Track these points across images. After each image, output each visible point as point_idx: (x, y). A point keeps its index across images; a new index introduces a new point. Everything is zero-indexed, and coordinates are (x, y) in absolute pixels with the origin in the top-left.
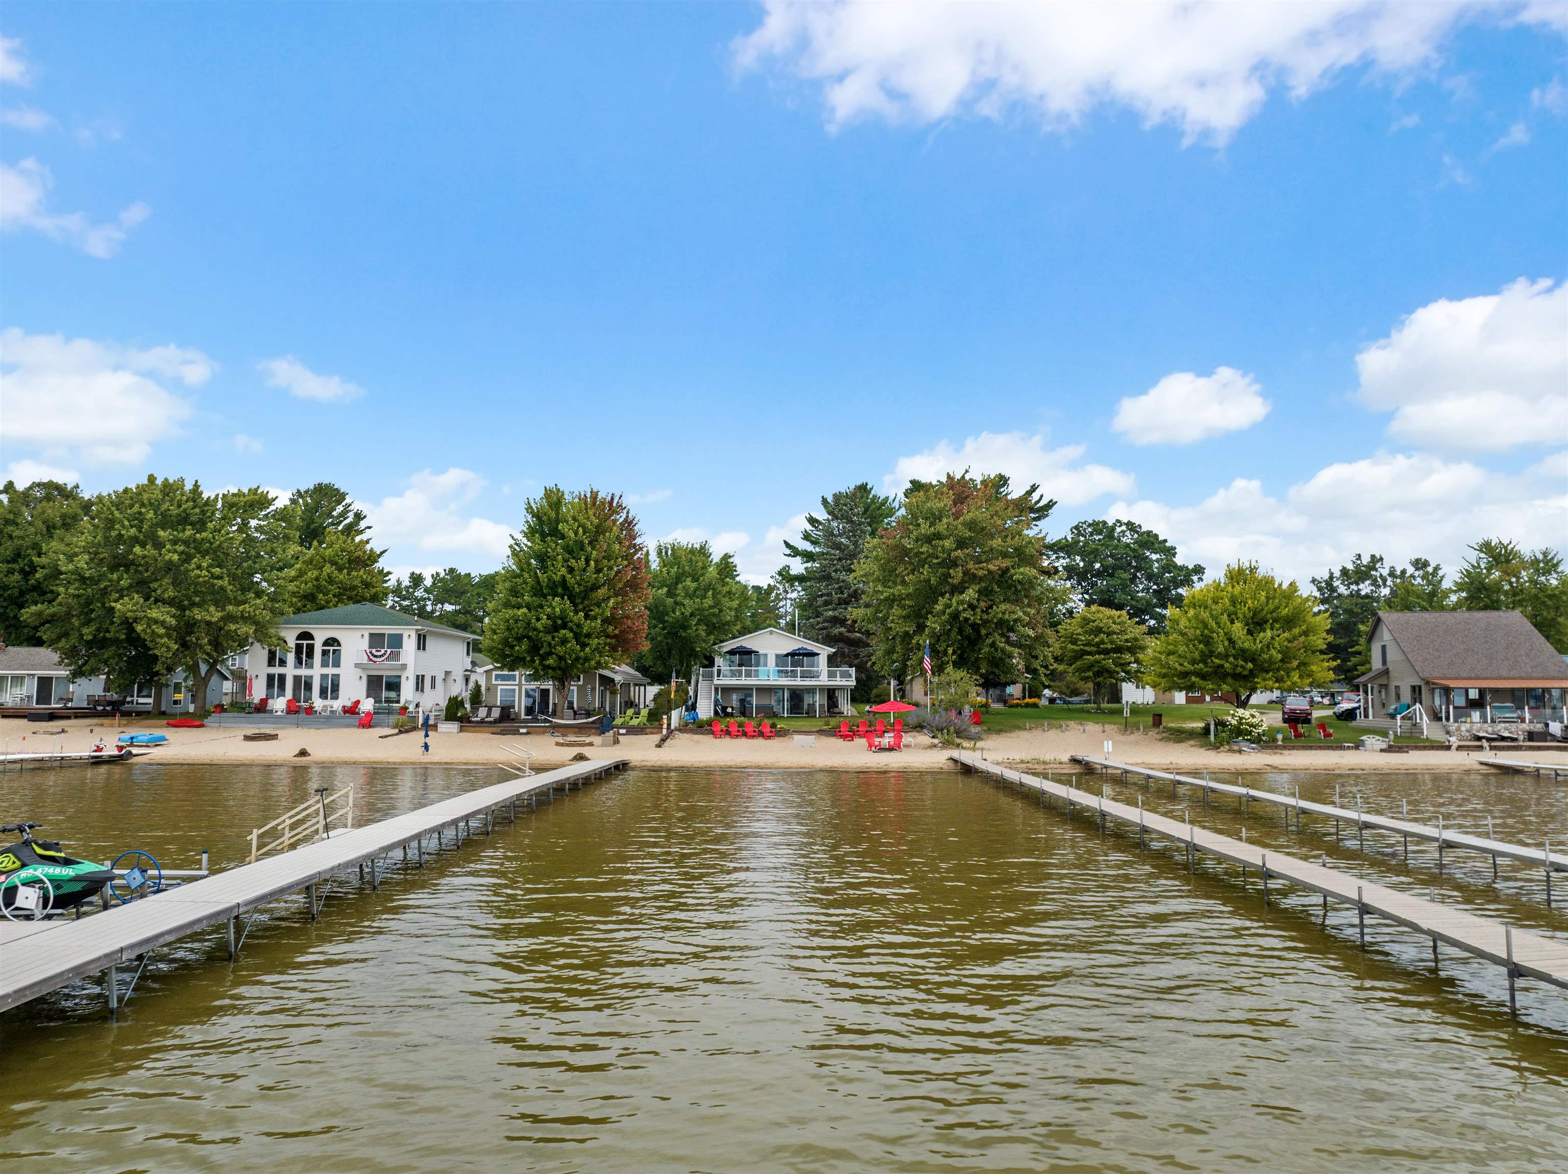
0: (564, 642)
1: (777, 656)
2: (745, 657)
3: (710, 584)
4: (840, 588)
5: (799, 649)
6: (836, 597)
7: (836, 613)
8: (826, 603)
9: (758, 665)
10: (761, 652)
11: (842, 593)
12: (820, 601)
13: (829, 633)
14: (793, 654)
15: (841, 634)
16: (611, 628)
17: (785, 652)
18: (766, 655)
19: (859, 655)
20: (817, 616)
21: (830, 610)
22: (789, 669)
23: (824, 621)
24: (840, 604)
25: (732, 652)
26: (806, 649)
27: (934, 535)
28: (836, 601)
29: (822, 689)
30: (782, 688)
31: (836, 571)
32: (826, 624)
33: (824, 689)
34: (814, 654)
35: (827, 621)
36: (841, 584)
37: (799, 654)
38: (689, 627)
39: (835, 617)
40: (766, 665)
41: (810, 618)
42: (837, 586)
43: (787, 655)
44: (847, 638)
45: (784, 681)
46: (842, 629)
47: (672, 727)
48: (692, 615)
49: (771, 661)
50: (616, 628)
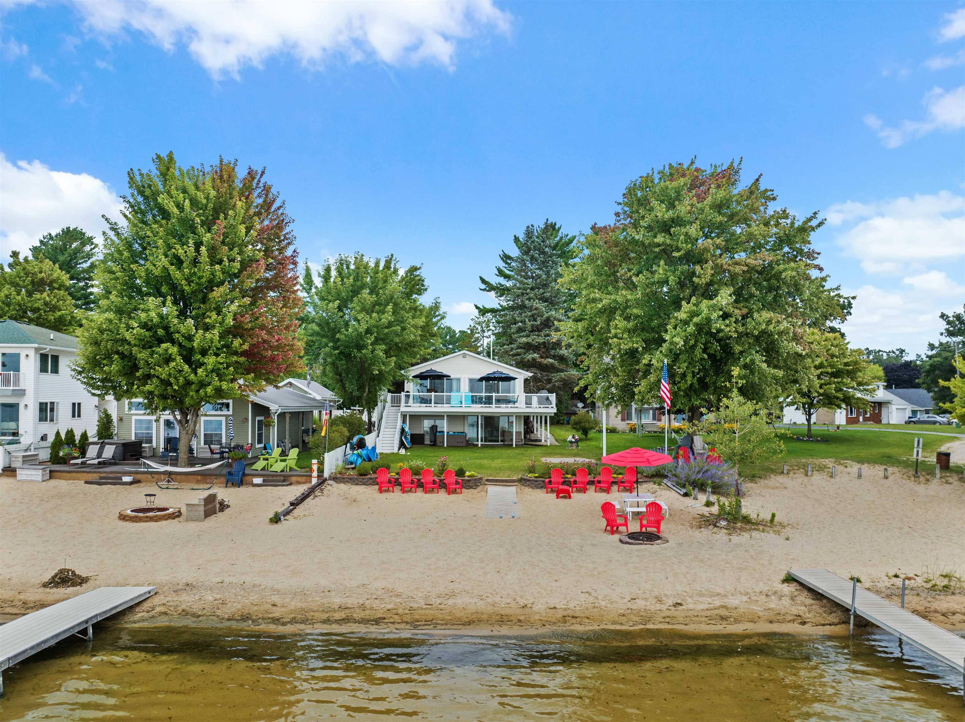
0: (168, 359)
1: (471, 380)
2: (437, 381)
3: (392, 297)
4: (532, 316)
5: (494, 373)
6: (529, 324)
7: (529, 340)
8: (520, 330)
9: (450, 390)
10: (452, 377)
11: (535, 320)
12: (514, 328)
13: (523, 358)
14: (487, 379)
15: (534, 359)
16: (237, 343)
17: (479, 377)
18: (459, 380)
19: (551, 380)
20: (511, 343)
21: (523, 336)
22: (484, 394)
23: (519, 347)
24: (532, 331)
25: (422, 377)
26: (501, 373)
27: (673, 220)
28: (529, 328)
29: (518, 416)
30: (476, 415)
31: (529, 299)
32: (519, 350)
33: (520, 416)
34: (509, 379)
35: (521, 348)
36: (535, 312)
37: (494, 379)
38: (364, 347)
39: (528, 343)
40: (458, 390)
41: (504, 345)
42: (530, 314)
43: (481, 379)
44: (540, 363)
45: (478, 408)
46: (535, 355)
47: (326, 475)
48: (368, 331)
49: (465, 386)
50: (244, 342)
